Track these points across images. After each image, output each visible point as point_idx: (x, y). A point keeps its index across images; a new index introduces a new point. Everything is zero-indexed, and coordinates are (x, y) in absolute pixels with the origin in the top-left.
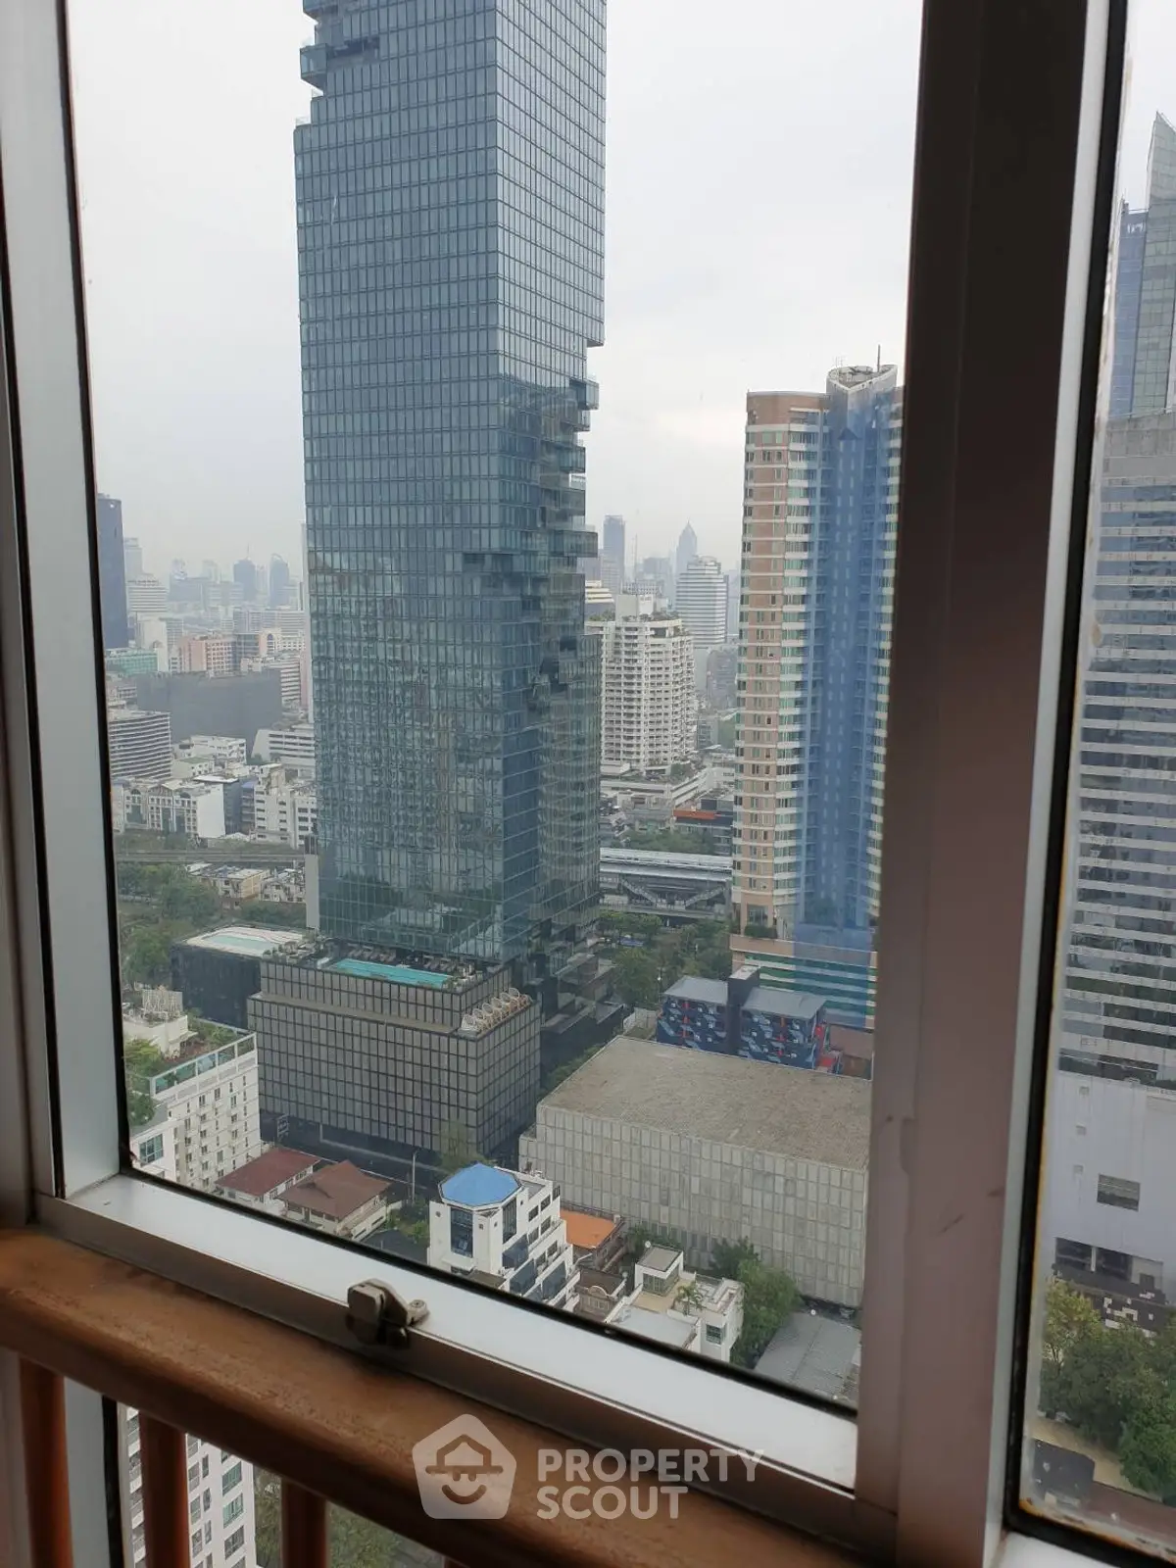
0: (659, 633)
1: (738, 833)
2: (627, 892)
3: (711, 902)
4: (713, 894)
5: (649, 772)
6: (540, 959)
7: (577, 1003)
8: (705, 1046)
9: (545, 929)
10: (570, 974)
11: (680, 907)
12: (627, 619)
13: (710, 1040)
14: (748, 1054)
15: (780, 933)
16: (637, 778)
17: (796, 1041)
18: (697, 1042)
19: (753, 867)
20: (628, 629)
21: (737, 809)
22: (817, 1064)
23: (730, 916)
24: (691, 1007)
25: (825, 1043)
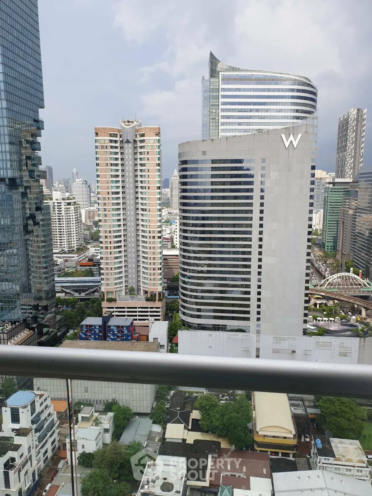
0: (69, 204)
1: (102, 269)
2: (64, 291)
3: (94, 292)
4: (94, 289)
5: (68, 251)
6: (35, 319)
7: (50, 331)
8: (95, 339)
9: (36, 307)
10: (46, 321)
11: (83, 295)
12: (57, 200)
13: (97, 337)
14: (109, 339)
15: (117, 299)
16: (65, 253)
17: (125, 333)
18: (93, 338)
19: (108, 279)
20: (57, 203)
21: (101, 261)
22: (132, 340)
23: (100, 296)
24: (90, 327)
25: (134, 332)
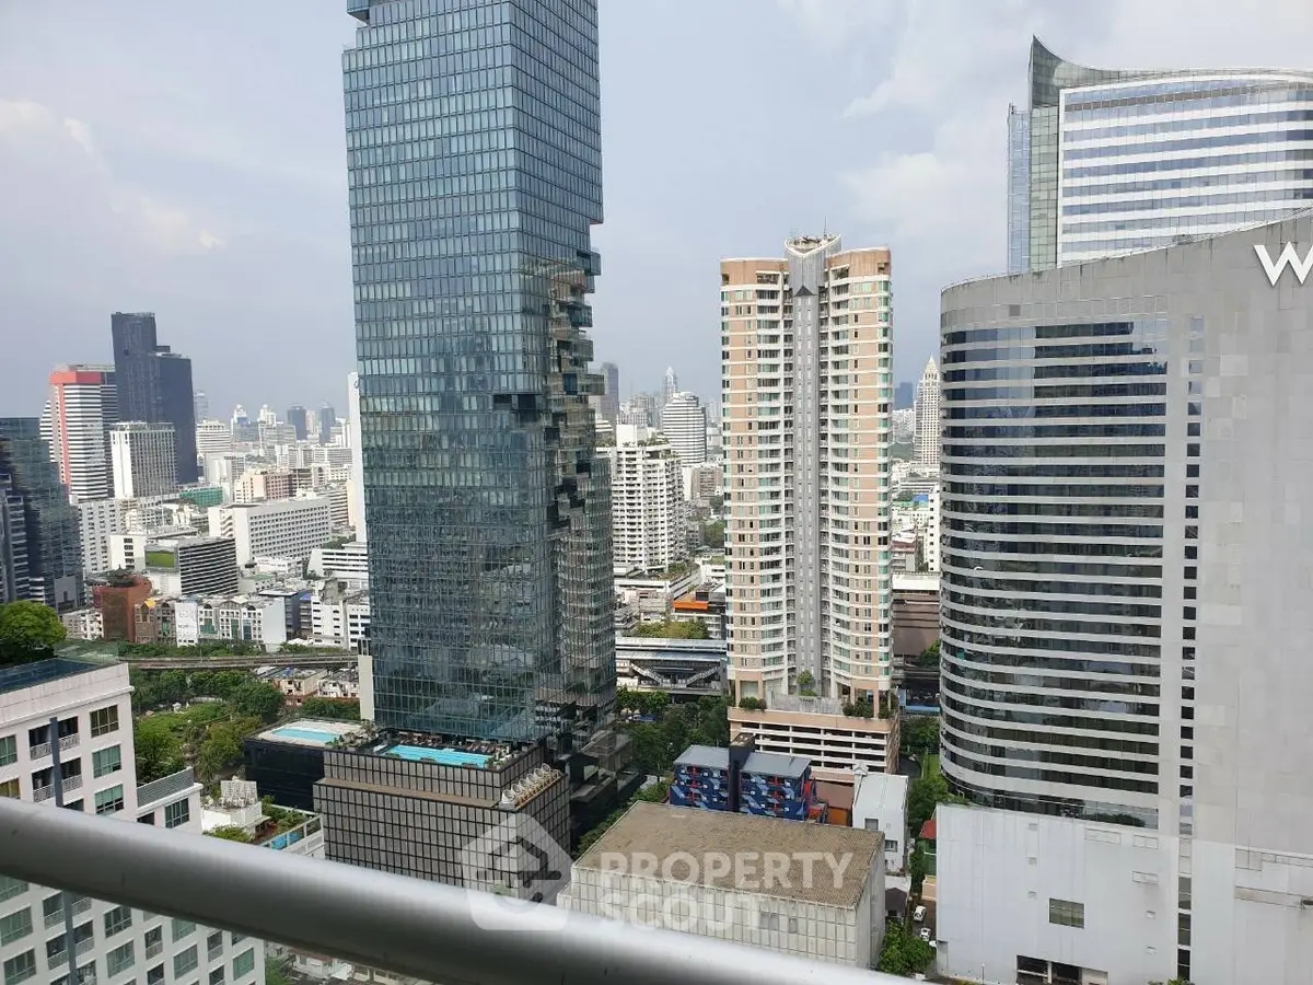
0: (654, 455)
1: (731, 620)
2: (636, 673)
3: (708, 680)
4: (709, 673)
5: (649, 571)
6: (566, 739)
7: (600, 774)
8: (711, 805)
9: (569, 711)
10: (591, 749)
11: (682, 685)
12: (627, 445)
13: (716, 800)
14: (748, 811)
15: (769, 704)
16: (641, 576)
17: (788, 797)
18: (705, 803)
19: (744, 648)
20: (627, 453)
21: (728, 599)
22: (806, 817)
23: (726, 691)
24: (697, 772)
25: (812, 797)
